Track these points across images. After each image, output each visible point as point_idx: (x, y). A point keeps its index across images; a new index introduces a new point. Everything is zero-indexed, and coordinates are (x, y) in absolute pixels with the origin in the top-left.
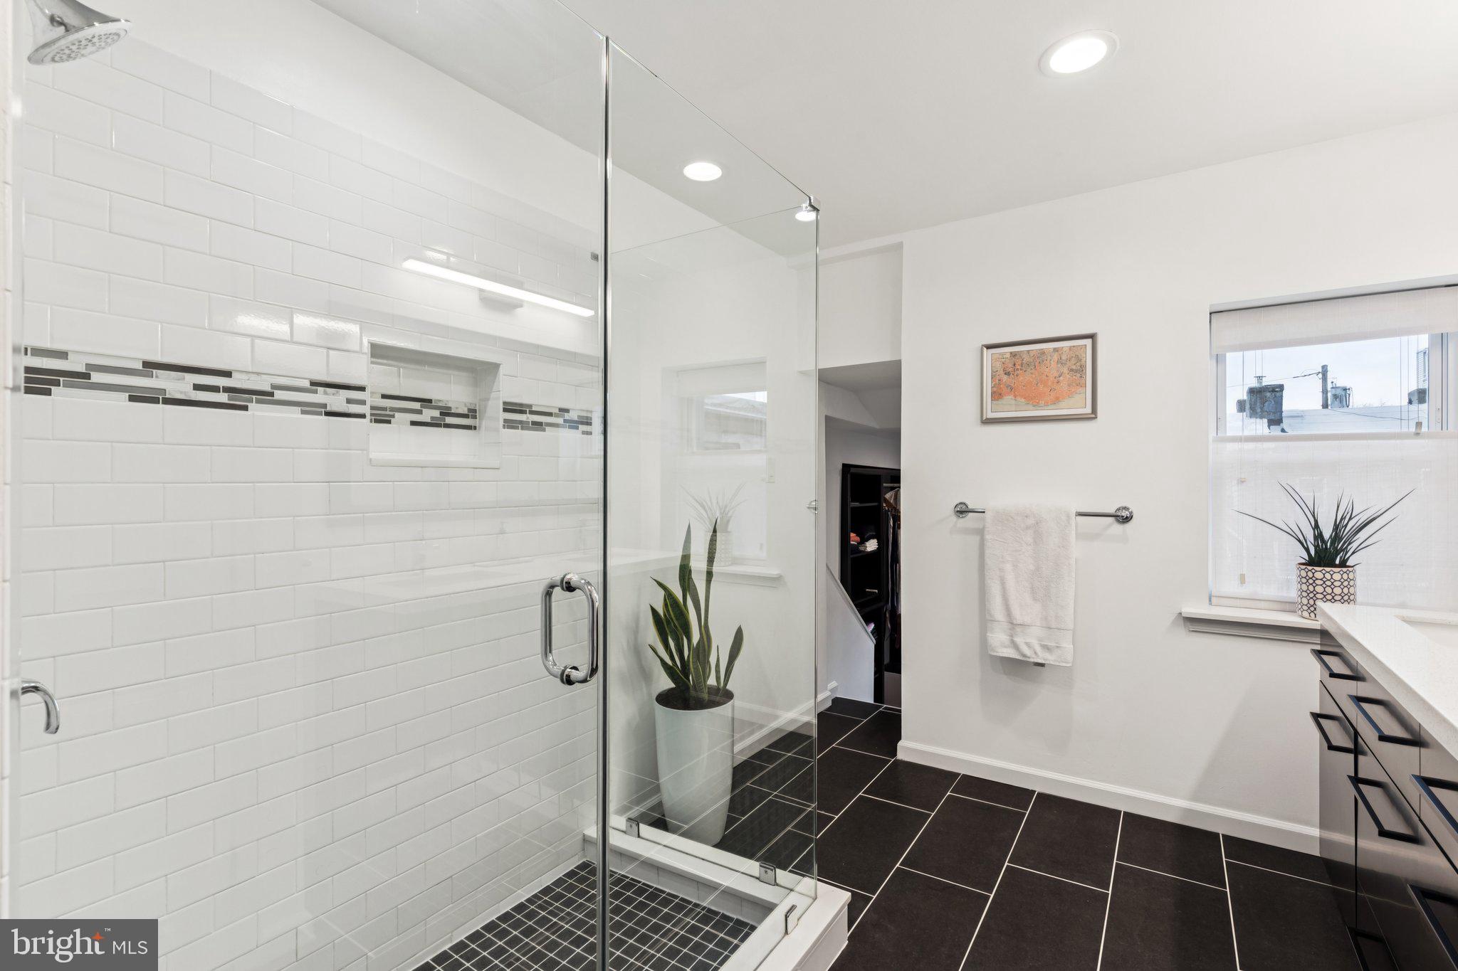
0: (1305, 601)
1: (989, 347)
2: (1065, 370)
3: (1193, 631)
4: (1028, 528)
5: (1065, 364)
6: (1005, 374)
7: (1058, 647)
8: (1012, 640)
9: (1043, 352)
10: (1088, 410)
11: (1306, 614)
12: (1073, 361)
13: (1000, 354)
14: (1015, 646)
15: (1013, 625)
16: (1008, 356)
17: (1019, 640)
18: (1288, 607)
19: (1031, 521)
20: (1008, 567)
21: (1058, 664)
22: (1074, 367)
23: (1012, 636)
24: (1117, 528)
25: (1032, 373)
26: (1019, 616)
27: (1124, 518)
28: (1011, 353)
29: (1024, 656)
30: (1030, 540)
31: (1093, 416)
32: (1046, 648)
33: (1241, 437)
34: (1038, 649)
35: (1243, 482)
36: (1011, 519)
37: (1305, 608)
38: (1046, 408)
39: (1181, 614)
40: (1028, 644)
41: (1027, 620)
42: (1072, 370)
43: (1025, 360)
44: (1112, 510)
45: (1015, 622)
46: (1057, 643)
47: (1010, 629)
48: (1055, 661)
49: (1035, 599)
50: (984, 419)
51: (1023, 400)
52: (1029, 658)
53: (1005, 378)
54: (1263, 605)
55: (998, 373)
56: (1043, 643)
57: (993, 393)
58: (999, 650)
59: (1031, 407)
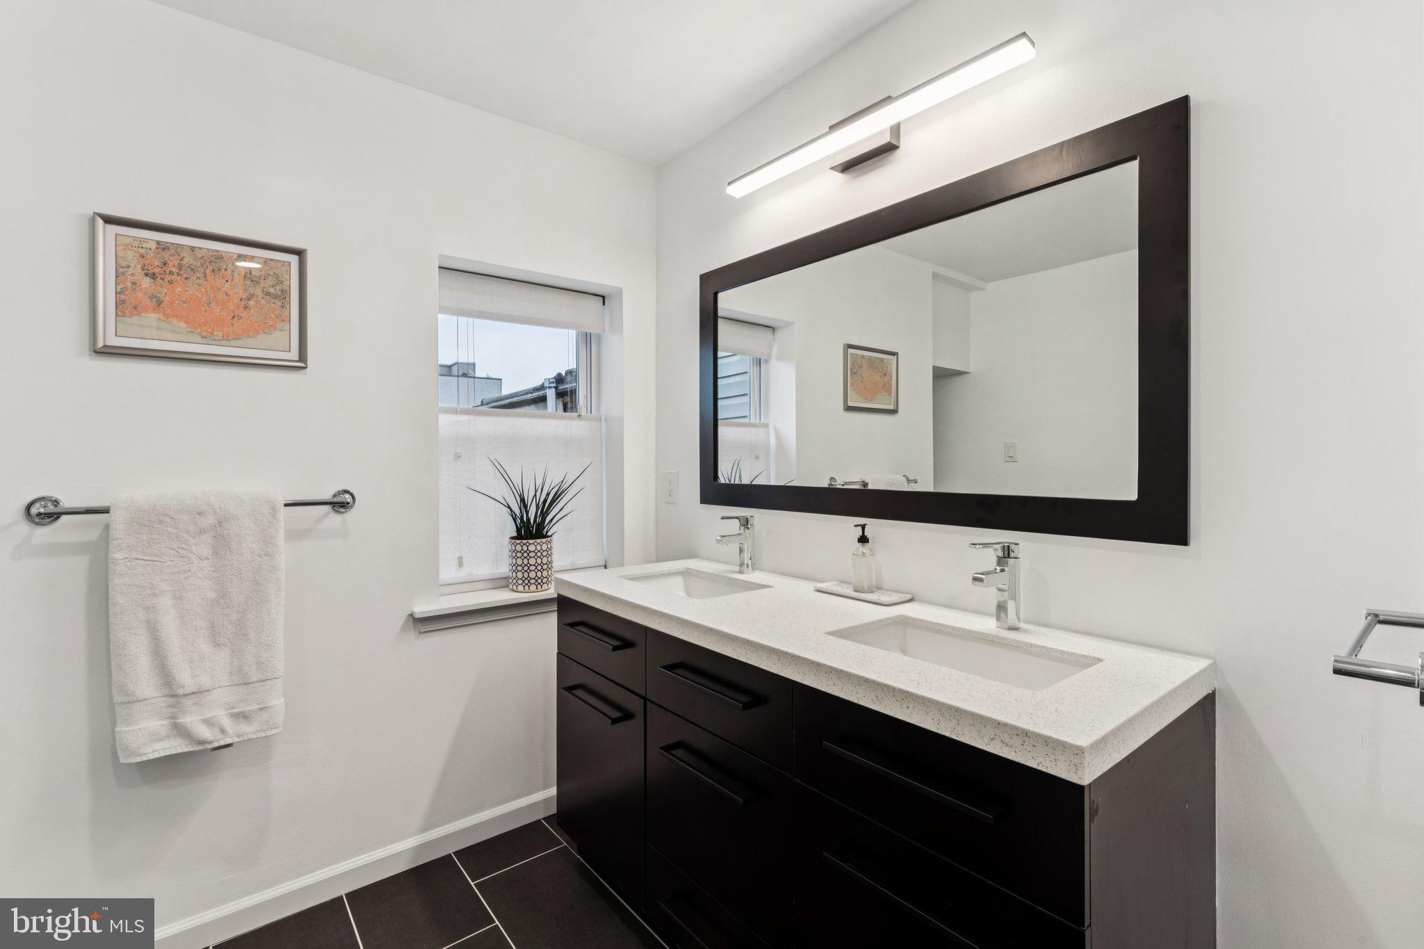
0: (520, 575)
1: (109, 220)
2: (258, 291)
3: (424, 632)
4: (202, 532)
5: (258, 283)
6: (146, 275)
7: (261, 709)
8: (175, 723)
9: (219, 257)
10: (294, 354)
11: (520, 588)
12: (270, 281)
13: (135, 238)
14: (180, 731)
15: (174, 695)
16: (153, 246)
17: (192, 720)
18: (502, 583)
19: (208, 521)
20: (165, 602)
21: (263, 735)
22: (272, 290)
23: (173, 717)
24: (334, 520)
25: (199, 285)
26: (186, 678)
27: (340, 504)
28: (158, 243)
29: (202, 742)
30: (206, 551)
31: (302, 365)
32: (243, 716)
33: (456, 409)
34: (227, 723)
35: (459, 457)
36: (168, 520)
37: (520, 582)
38: (224, 343)
39: (411, 615)
40: (208, 722)
41: (205, 681)
42: (268, 294)
43: (186, 260)
44: (327, 496)
45: (181, 692)
46: (260, 704)
47: (171, 706)
48: (258, 731)
49: (218, 645)
50: (100, 344)
51: (182, 325)
52: (210, 742)
53: (146, 282)
54: (478, 585)
55: (131, 271)
56: (235, 711)
57: (119, 304)
58: (149, 750)
59: (197, 338)
